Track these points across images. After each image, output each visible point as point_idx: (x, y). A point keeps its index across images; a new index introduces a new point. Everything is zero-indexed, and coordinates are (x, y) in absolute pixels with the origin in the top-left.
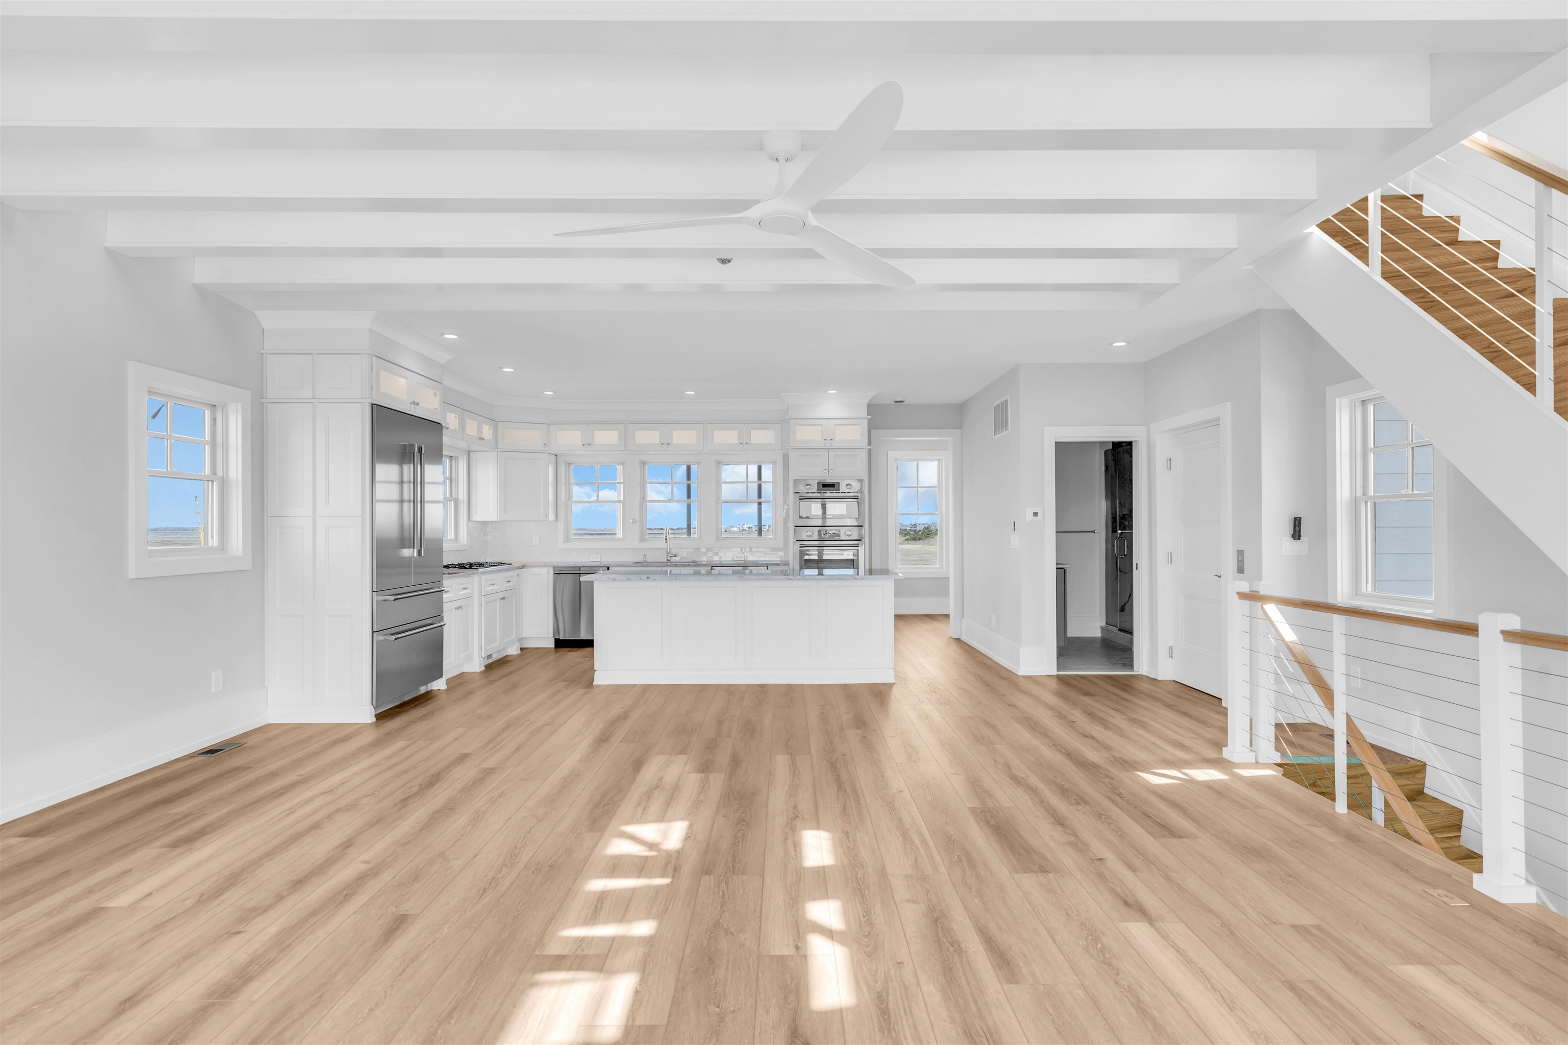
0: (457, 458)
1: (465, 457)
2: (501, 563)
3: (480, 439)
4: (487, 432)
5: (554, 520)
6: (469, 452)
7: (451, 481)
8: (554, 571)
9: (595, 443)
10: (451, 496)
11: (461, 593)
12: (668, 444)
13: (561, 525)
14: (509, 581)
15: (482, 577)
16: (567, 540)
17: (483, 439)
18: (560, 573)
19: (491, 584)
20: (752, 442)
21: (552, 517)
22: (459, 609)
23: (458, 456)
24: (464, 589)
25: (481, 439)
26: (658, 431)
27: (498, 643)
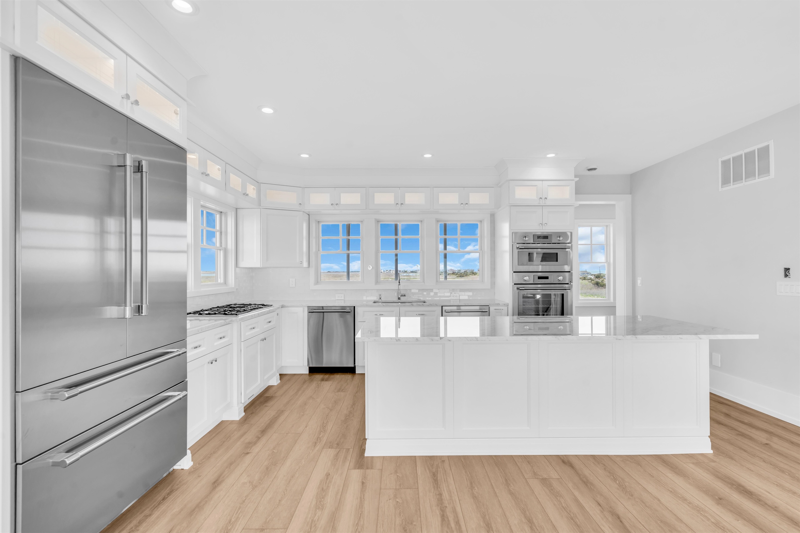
0: (226, 214)
1: (233, 213)
2: (263, 305)
3: (244, 194)
4: (251, 190)
5: (307, 266)
6: (237, 209)
7: (221, 233)
8: (308, 310)
9: (341, 203)
10: (221, 246)
11: (216, 344)
12: (402, 204)
13: (312, 271)
14: (269, 322)
15: (242, 323)
16: (317, 282)
17: (247, 195)
18: (312, 311)
19: (252, 329)
20: (470, 203)
21: (305, 264)
22: (214, 362)
23: (227, 213)
24: (221, 338)
25: (246, 195)
26: (394, 193)
27: (259, 381)
